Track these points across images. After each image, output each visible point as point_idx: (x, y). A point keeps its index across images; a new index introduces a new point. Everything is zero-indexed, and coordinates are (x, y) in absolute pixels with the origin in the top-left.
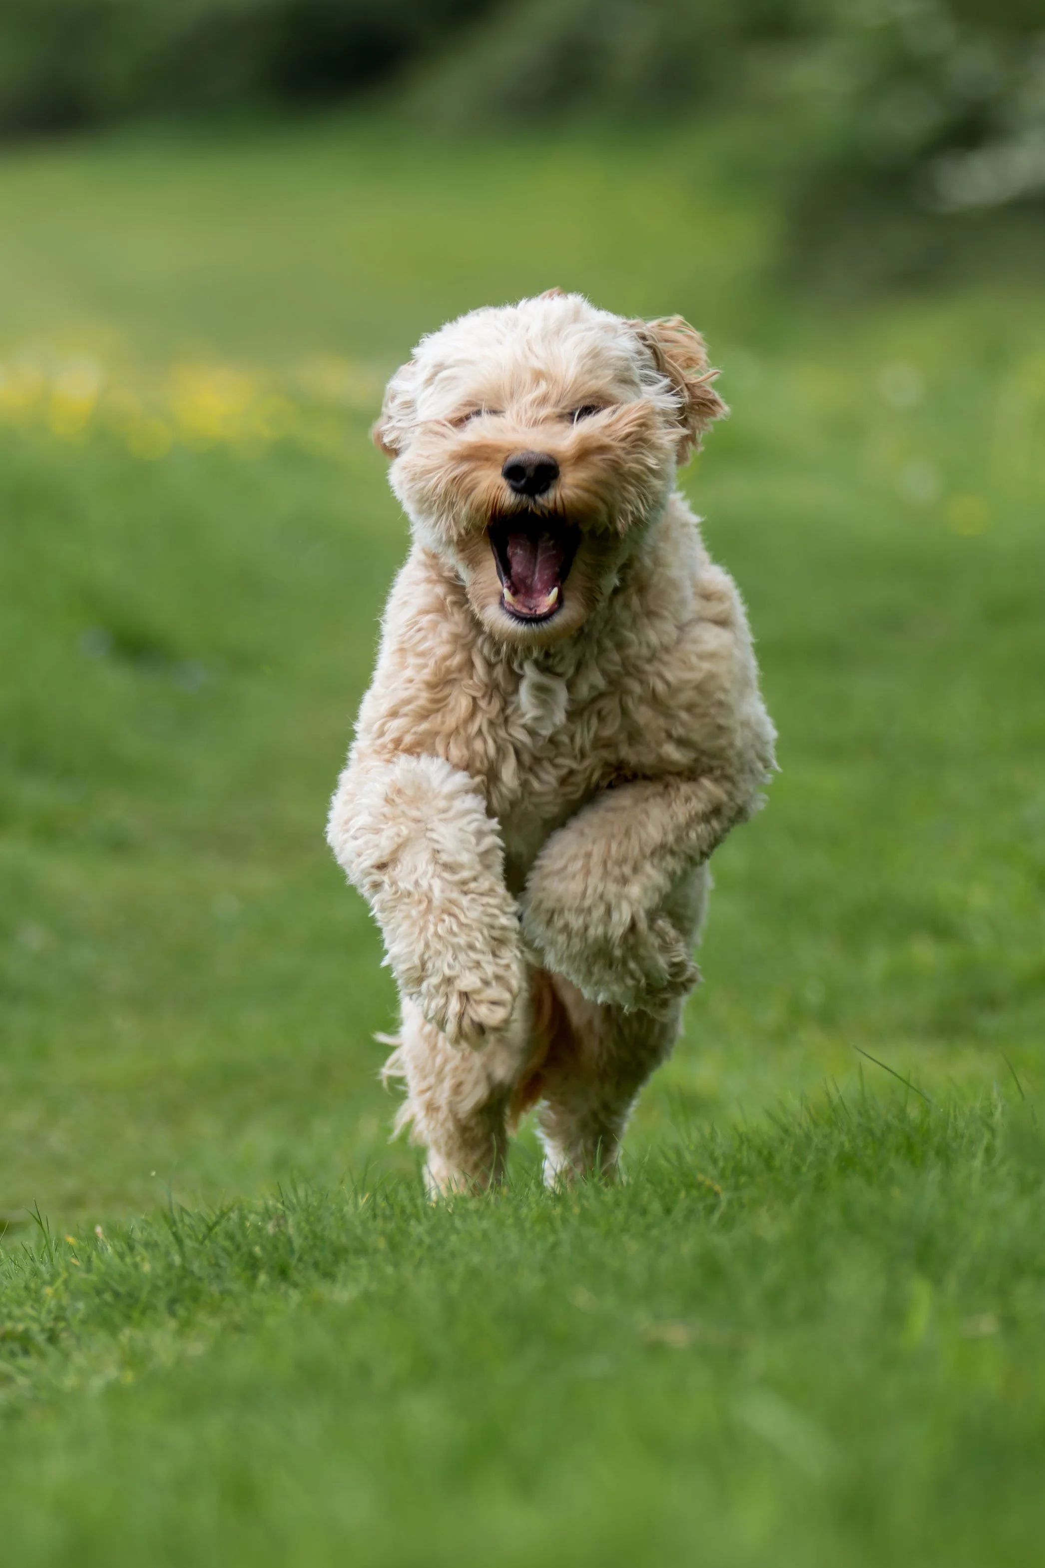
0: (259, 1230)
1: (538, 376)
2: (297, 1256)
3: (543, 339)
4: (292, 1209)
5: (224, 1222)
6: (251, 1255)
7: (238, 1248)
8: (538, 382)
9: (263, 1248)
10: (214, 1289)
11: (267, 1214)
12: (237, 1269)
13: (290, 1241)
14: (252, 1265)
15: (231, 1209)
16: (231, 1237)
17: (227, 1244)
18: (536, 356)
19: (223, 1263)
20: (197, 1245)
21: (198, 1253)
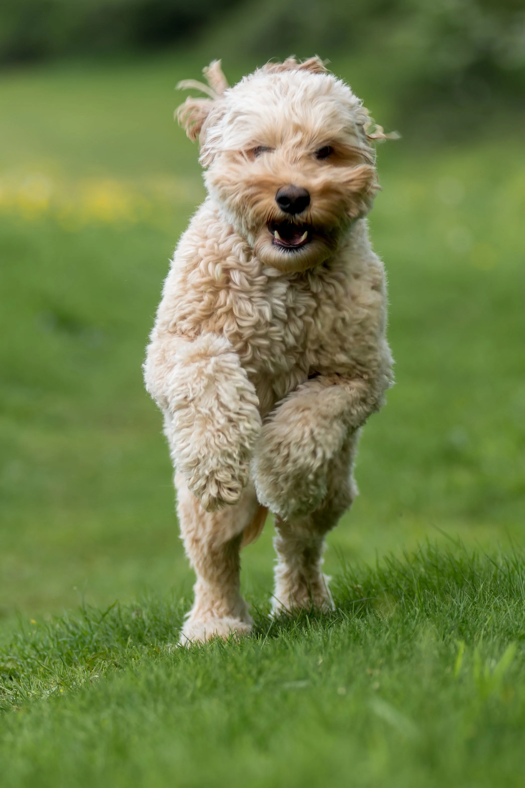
0: (128, 617)
1: (297, 128)
2: (147, 629)
3: (302, 104)
4: (145, 606)
5: (110, 613)
6: (124, 629)
7: (118, 625)
8: (297, 132)
9: (130, 625)
10: (106, 646)
11: (133, 608)
12: (117, 636)
13: (143, 622)
14: (125, 634)
15: (113, 606)
16: (114, 620)
17: (111, 623)
18: (296, 114)
19: (110, 633)
20: (97, 624)
21: (97, 628)
